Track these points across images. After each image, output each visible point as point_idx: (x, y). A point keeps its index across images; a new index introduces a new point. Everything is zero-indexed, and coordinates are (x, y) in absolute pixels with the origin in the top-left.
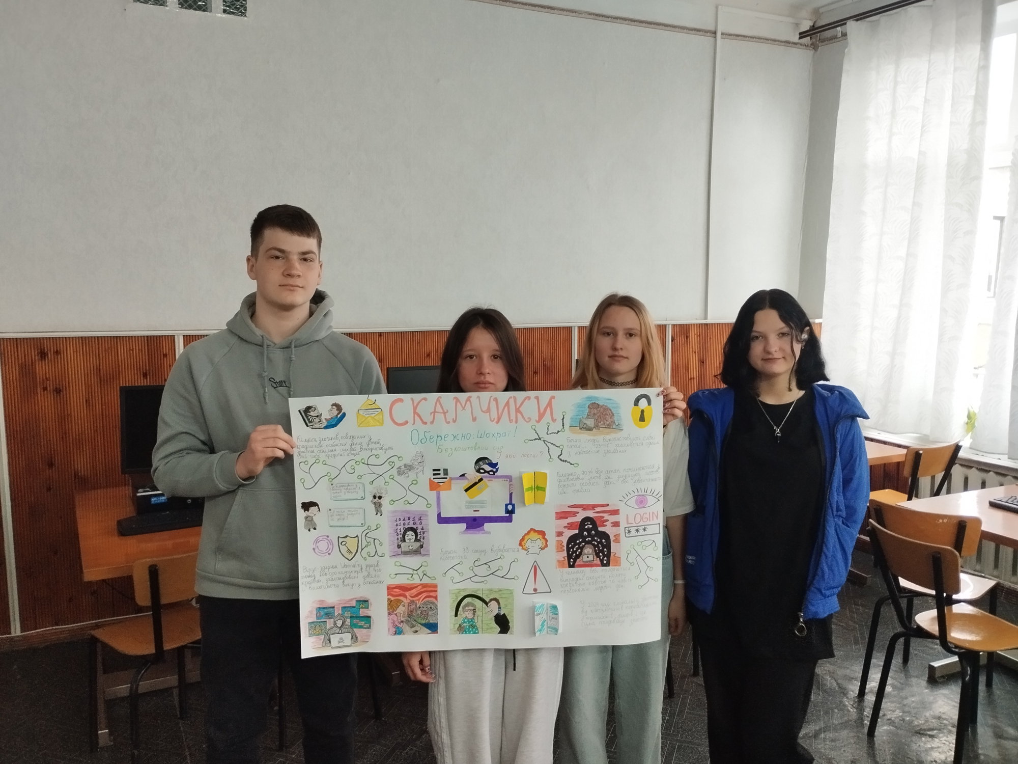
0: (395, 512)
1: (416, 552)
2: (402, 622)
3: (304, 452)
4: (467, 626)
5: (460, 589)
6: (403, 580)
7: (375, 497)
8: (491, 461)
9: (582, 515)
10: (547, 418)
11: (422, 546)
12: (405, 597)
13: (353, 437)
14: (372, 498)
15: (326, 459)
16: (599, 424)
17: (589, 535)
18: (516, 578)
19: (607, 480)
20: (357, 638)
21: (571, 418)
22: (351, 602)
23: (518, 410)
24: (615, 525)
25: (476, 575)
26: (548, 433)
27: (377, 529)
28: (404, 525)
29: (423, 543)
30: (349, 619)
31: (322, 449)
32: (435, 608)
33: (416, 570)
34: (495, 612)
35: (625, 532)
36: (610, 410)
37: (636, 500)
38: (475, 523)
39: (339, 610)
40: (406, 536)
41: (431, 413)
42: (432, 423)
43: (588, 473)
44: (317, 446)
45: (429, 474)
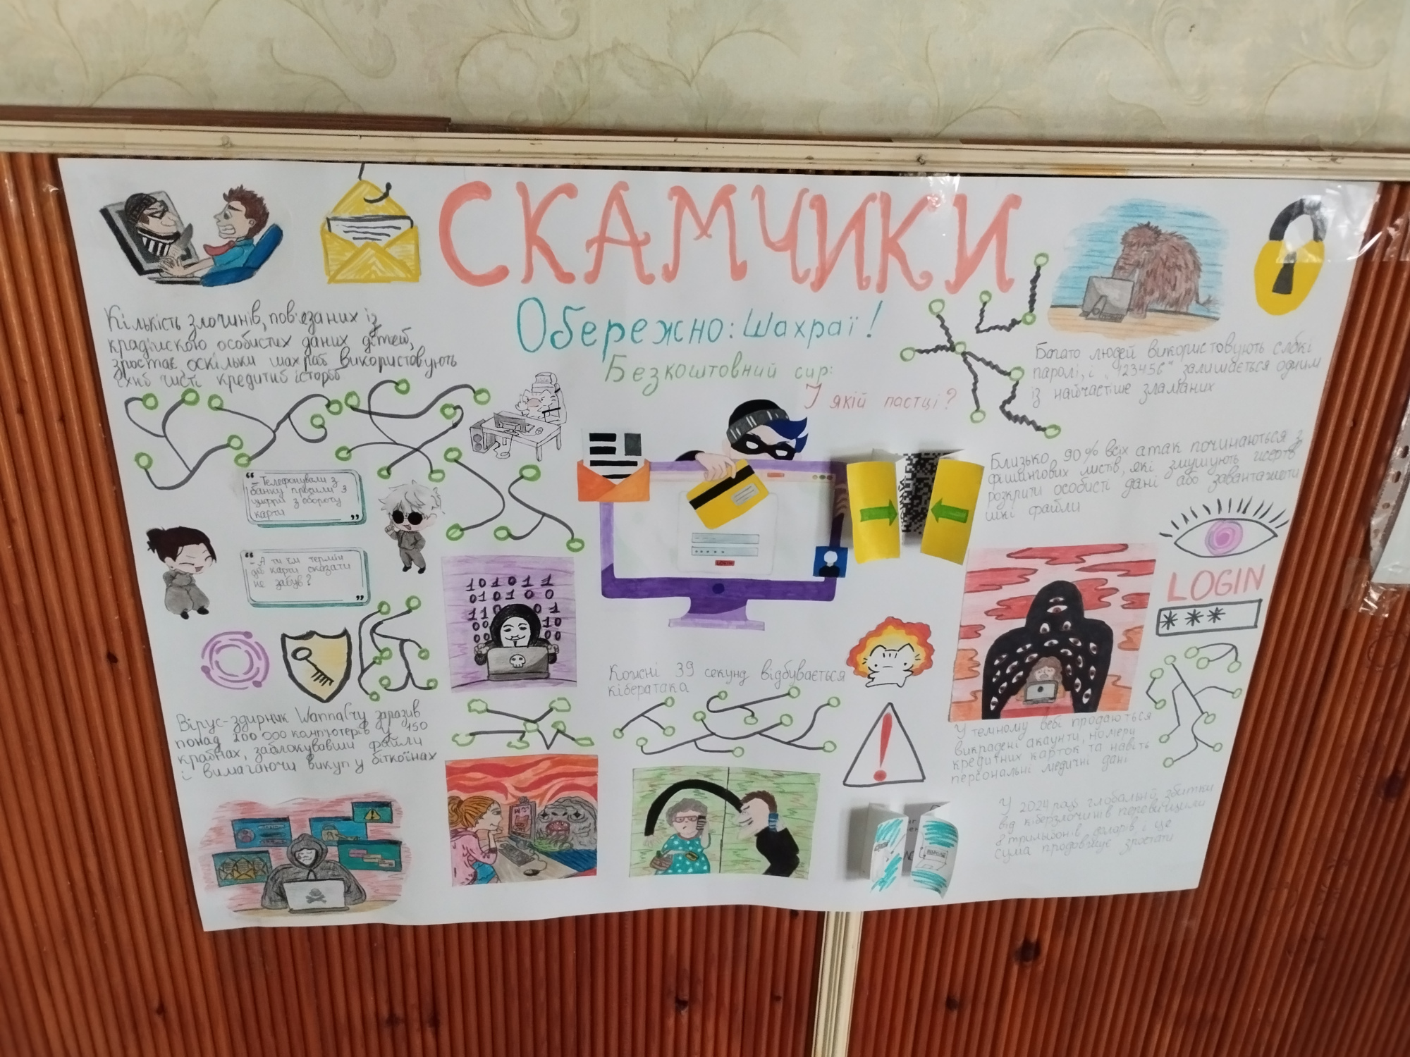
0: (466, 560)
1: (536, 673)
2: (493, 851)
3: (137, 365)
4: (679, 855)
5: (660, 769)
6: (494, 749)
7: (397, 516)
8: (784, 413)
9: (1045, 575)
10: (984, 276)
11: (552, 658)
12: (503, 790)
13: (311, 319)
14: (387, 520)
15: (222, 391)
16: (1148, 299)
17: (1056, 631)
18: (829, 747)
19: (1135, 476)
20: (360, 890)
21: (1061, 277)
22: (338, 808)
23: (891, 246)
24: (1133, 603)
25: (713, 734)
26: (982, 327)
27: (409, 611)
28: (495, 599)
29: (557, 649)
30: (336, 848)
31: (206, 355)
32: (587, 815)
33: (535, 722)
34: (762, 823)
35: (1158, 622)
36: (1192, 252)
37: (1210, 535)
38: (718, 596)
39: (304, 826)
40: (503, 629)
41: (589, 244)
42: (592, 277)
43: (1084, 455)
44: (182, 344)
45: (580, 450)
